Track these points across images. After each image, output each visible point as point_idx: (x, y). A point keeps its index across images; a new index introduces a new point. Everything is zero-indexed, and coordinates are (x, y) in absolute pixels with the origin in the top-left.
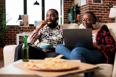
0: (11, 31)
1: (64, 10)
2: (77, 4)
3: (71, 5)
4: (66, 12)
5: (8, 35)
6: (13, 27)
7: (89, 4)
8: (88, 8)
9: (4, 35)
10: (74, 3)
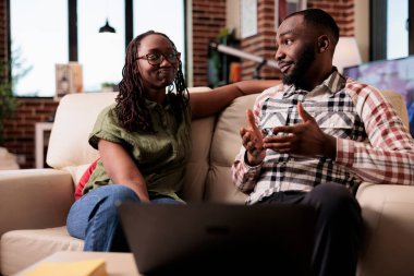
0: (28, 115)
1: (194, 50)
2: (234, 32)
3: (217, 32)
4: (201, 56)
5: (19, 126)
6: (36, 101)
7: (266, 33)
8: (262, 45)
9: (6, 126)
10: (224, 26)
